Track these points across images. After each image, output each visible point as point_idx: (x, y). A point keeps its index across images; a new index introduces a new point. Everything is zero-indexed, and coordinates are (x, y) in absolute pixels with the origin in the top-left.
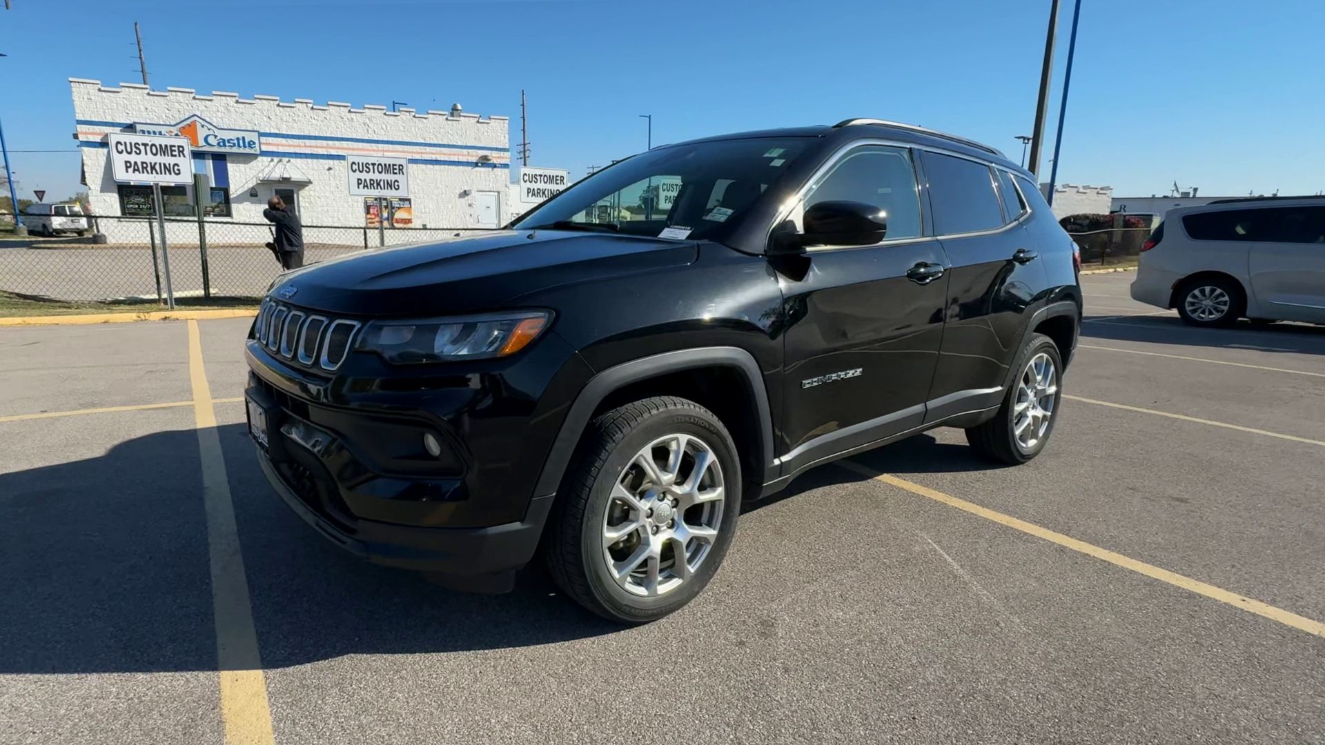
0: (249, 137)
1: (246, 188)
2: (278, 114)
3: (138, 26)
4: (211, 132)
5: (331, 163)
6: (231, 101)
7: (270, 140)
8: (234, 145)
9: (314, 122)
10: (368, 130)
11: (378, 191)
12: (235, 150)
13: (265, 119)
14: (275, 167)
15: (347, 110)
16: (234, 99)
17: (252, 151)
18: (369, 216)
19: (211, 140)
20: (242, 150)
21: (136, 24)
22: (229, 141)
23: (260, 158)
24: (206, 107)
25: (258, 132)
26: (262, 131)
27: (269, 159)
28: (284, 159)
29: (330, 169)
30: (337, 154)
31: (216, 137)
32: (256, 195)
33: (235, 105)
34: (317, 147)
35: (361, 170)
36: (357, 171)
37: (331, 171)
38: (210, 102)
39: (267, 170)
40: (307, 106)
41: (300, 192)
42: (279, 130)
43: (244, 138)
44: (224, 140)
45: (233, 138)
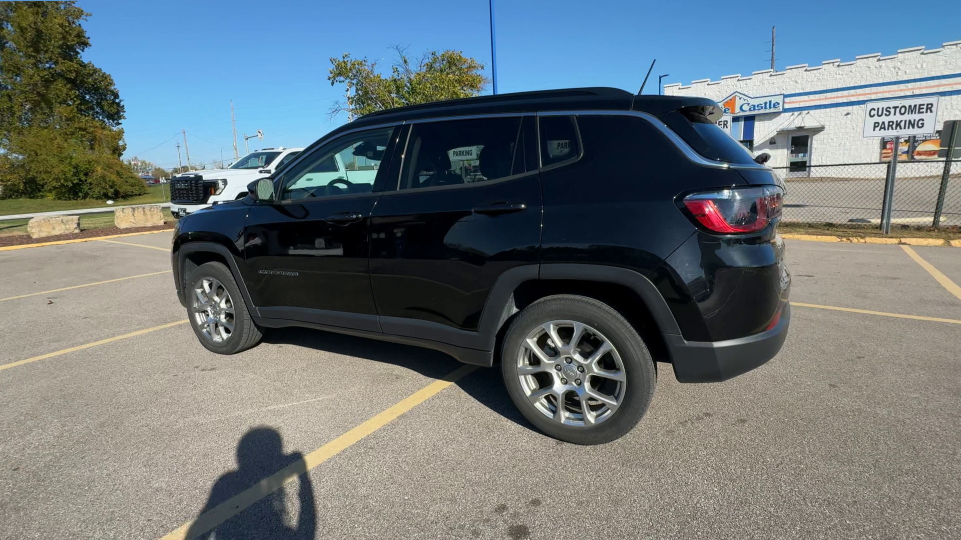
0: (774, 100)
1: (767, 138)
2: (805, 77)
3: (775, 29)
4: (746, 102)
5: (849, 108)
6: (766, 76)
7: (793, 99)
8: (762, 108)
9: (838, 77)
10: (897, 73)
11: (896, 131)
12: (762, 111)
13: (792, 83)
14: (794, 120)
15: (875, 59)
16: (769, 74)
17: (776, 110)
18: (884, 151)
19: (746, 108)
20: (767, 111)
21: (774, 28)
22: (758, 106)
23: (783, 114)
24: (746, 84)
25: (783, 94)
26: (786, 94)
27: (791, 113)
28: (804, 112)
29: (848, 114)
30: (857, 100)
31: (749, 104)
32: (774, 143)
33: (769, 78)
34: (837, 97)
35: (880, 114)
36: (876, 115)
37: (849, 116)
38: (749, 81)
39: (786, 123)
40: (833, 65)
41: (814, 137)
42: (803, 90)
43: (770, 102)
44: (754, 106)
45: (762, 103)
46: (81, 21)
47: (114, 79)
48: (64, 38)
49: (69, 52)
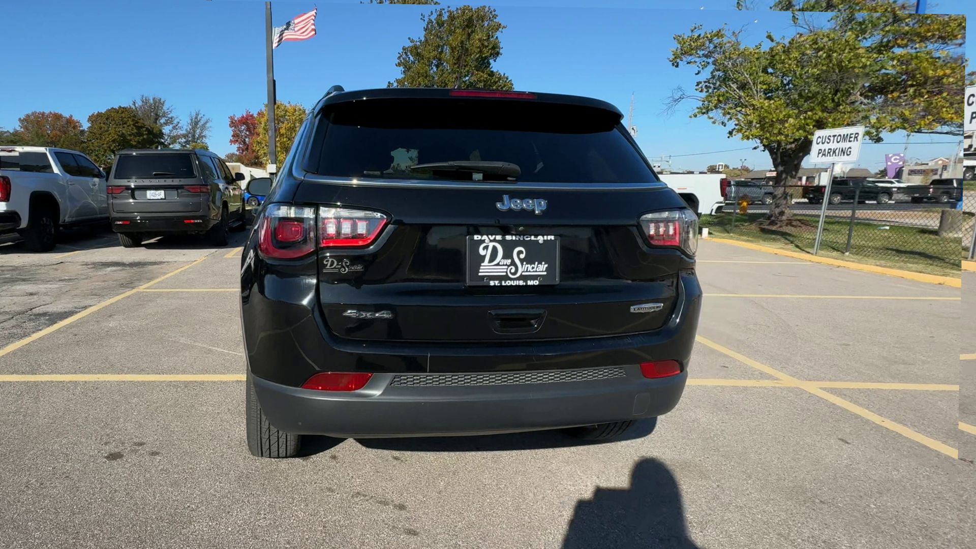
46: (498, 34)
47: (514, 84)
48: (481, 52)
49: (483, 64)
